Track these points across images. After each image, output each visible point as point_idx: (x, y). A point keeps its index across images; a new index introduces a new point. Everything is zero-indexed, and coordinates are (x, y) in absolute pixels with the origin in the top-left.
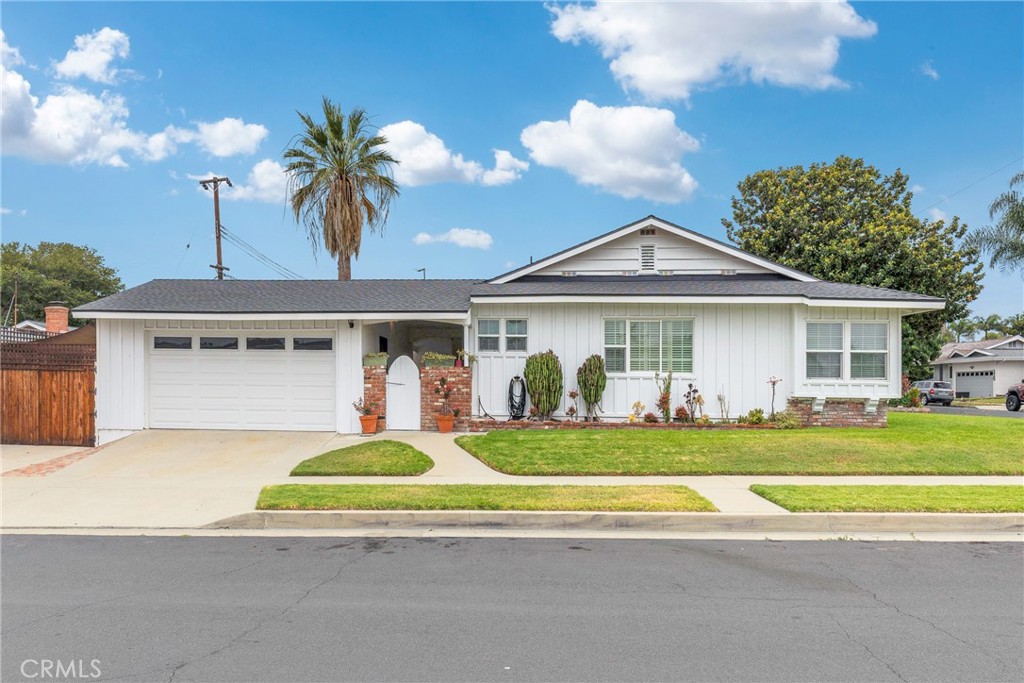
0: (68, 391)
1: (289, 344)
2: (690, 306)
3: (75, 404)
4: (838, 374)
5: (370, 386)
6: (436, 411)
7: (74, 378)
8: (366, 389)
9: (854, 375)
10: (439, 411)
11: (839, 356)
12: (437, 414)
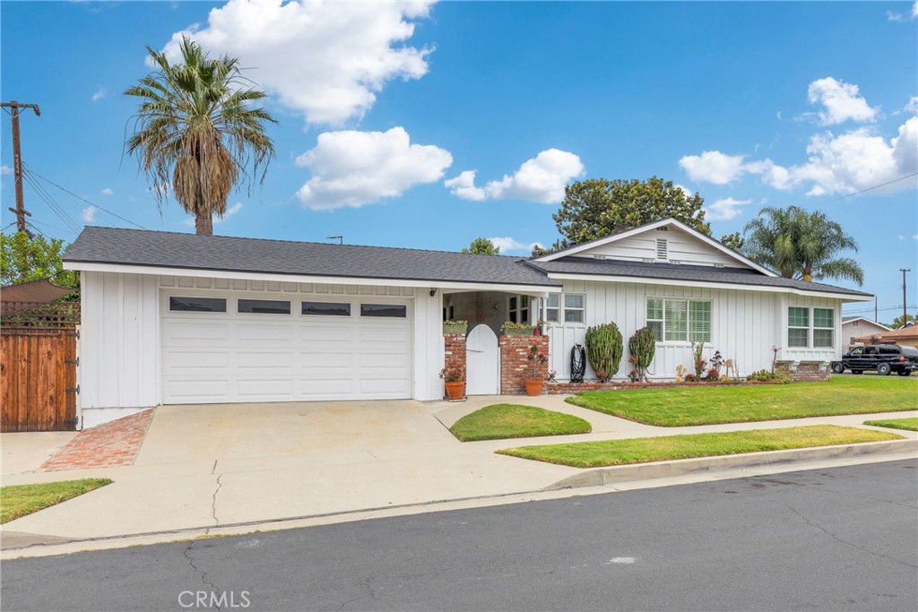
0: (29, 362)
1: (355, 310)
2: (710, 290)
3: (41, 378)
4: (805, 344)
5: (450, 353)
6: (517, 376)
7: (38, 344)
8: (447, 356)
9: (815, 345)
10: (521, 376)
11: (805, 331)
12: (518, 379)
